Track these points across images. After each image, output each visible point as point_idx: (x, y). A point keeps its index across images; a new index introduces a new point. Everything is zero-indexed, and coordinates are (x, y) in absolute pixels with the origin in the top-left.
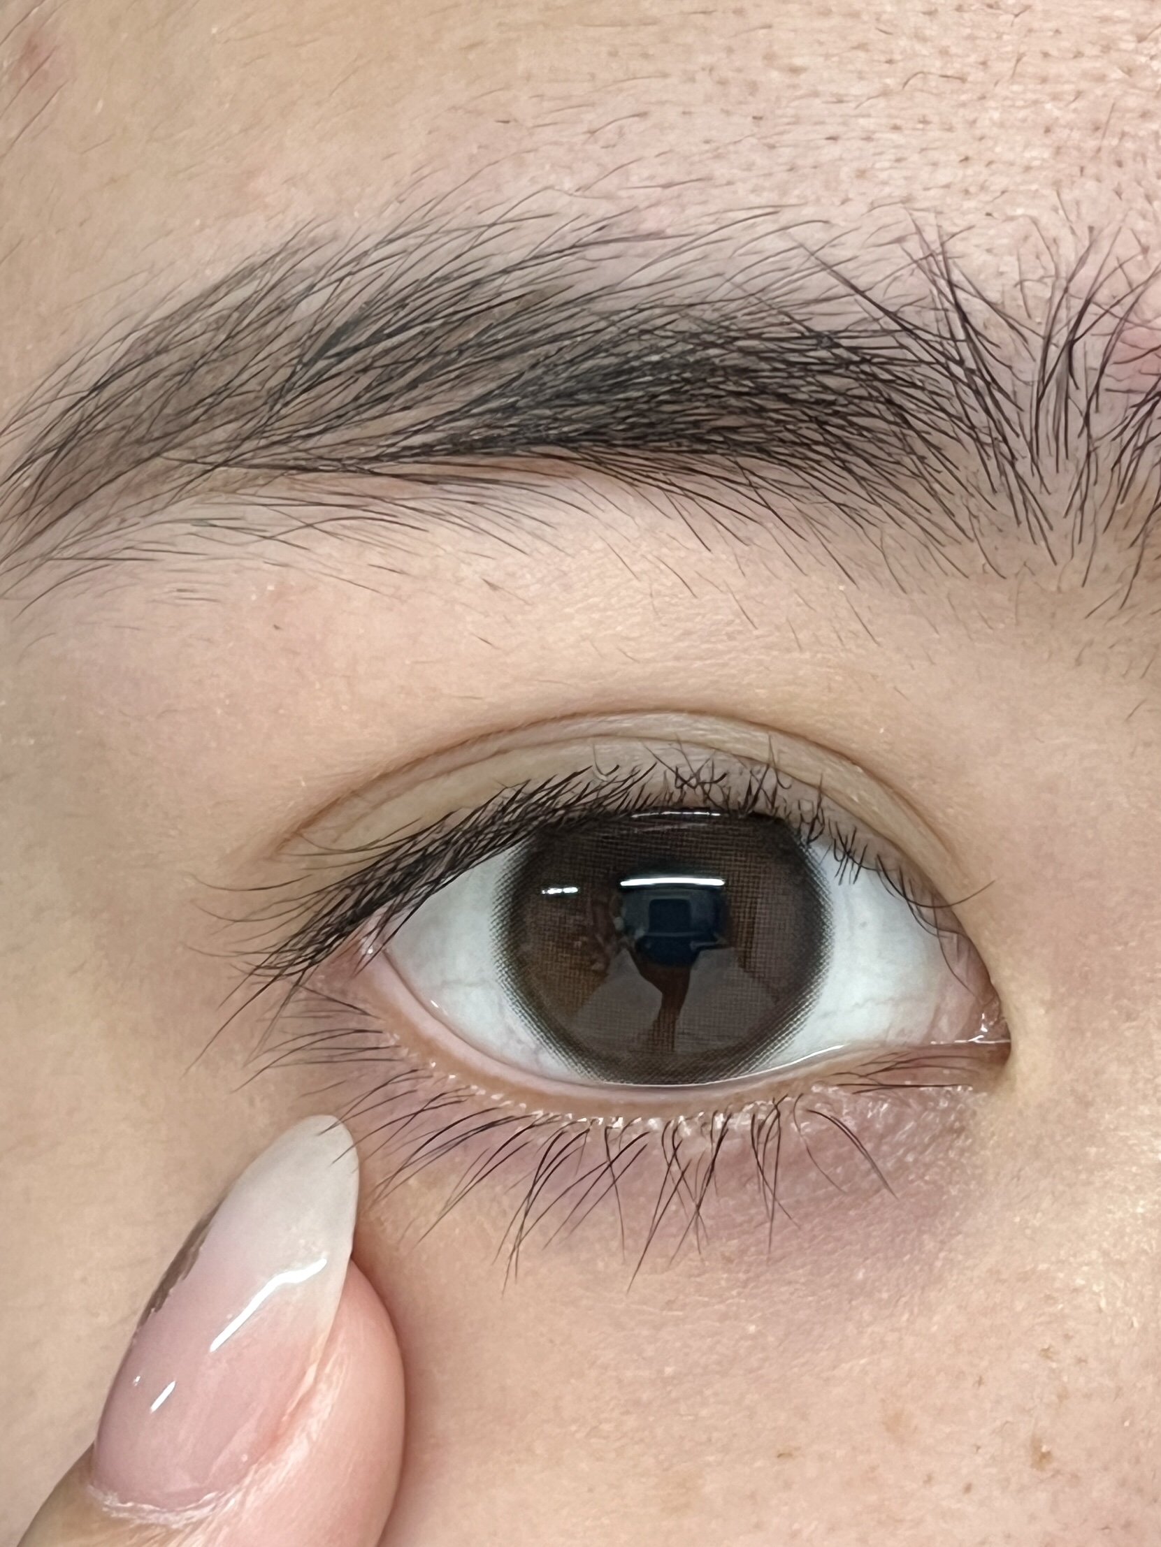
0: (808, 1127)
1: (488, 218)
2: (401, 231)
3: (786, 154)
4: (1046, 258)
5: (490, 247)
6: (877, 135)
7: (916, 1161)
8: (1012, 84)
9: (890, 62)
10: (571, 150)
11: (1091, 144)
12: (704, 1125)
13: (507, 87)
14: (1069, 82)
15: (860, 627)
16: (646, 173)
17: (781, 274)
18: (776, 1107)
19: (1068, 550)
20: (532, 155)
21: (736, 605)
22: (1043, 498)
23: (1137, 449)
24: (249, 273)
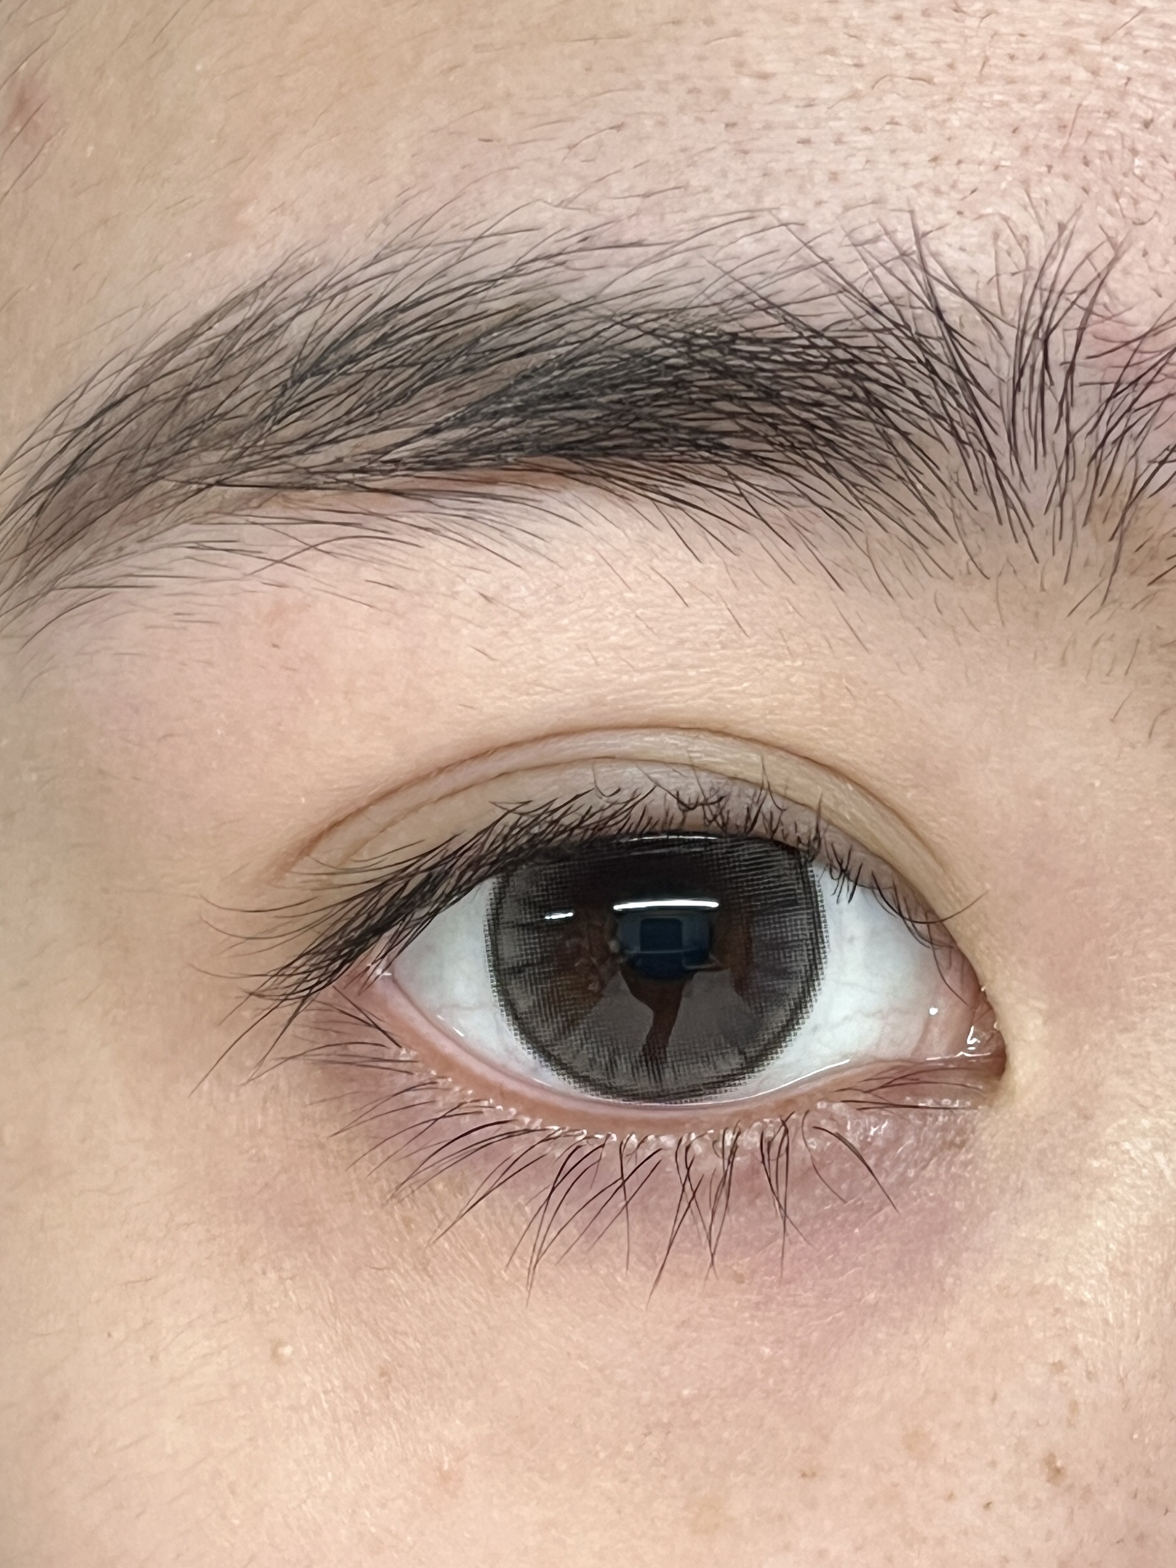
1: (473, 232)
2: (390, 250)
3: (760, 159)
5: (477, 262)
6: (851, 138)
7: (918, 1176)
8: (980, 86)
12: (714, 1142)
15: (849, 633)
17: (761, 278)
18: (783, 1123)
19: (1050, 547)
21: (727, 613)
22: (1024, 495)
23: (1114, 442)
24: (240, 301)
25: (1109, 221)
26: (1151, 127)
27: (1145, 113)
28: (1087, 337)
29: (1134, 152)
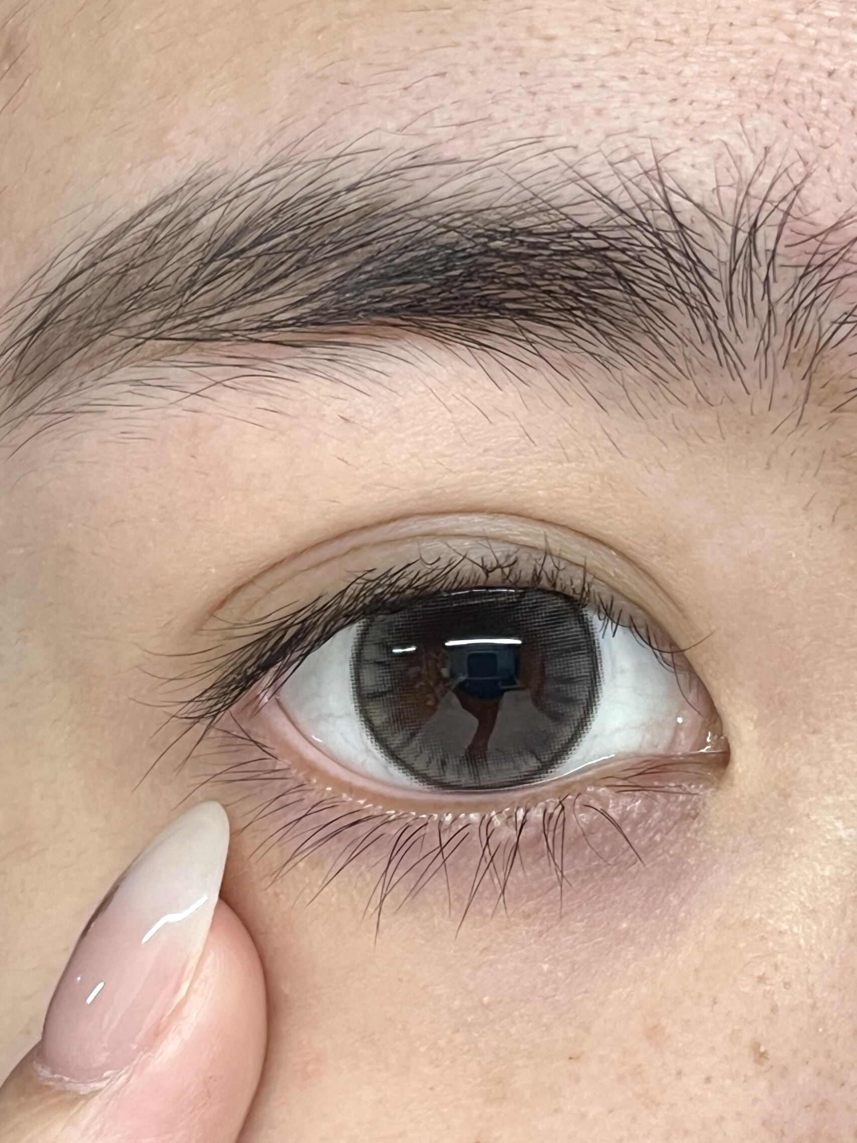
0: (584, 817)
1: (333, 153)
2: (272, 164)
3: (544, 99)
4: (734, 170)
5: (335, 174)
6: (611, 84)
7: (662, 839)
8: (707, 46)
9: (618, 31)
10: (391, 102)
11: (765, 88)
12: (509, 817)
13: (345, 58)
14: (746, 43)
15: (610, 444)
16: (446, 116)
17: (544, 187)
18: (560, 803)
19: (757, 383)
20: (363, 107)
21: (521, 429)
22: (738, 346)
23: (806, 308)
24: (165, 200)
25: (802, 146)
26: (834, 76)
27: (828, 65)
28: (786, 232)
29: (820, 94)
